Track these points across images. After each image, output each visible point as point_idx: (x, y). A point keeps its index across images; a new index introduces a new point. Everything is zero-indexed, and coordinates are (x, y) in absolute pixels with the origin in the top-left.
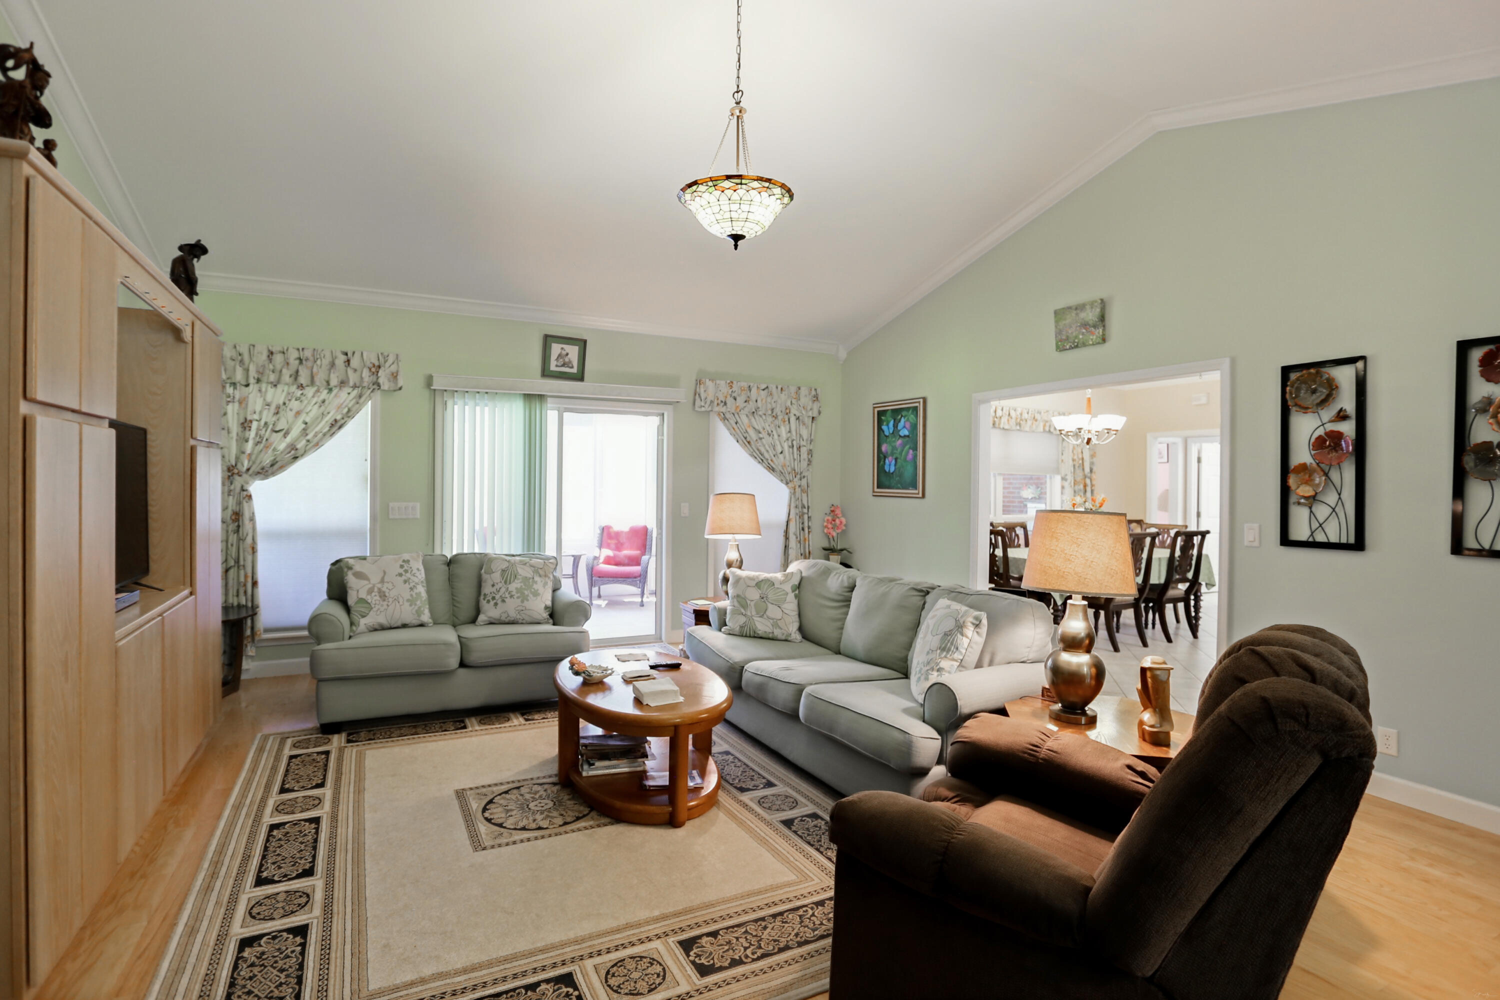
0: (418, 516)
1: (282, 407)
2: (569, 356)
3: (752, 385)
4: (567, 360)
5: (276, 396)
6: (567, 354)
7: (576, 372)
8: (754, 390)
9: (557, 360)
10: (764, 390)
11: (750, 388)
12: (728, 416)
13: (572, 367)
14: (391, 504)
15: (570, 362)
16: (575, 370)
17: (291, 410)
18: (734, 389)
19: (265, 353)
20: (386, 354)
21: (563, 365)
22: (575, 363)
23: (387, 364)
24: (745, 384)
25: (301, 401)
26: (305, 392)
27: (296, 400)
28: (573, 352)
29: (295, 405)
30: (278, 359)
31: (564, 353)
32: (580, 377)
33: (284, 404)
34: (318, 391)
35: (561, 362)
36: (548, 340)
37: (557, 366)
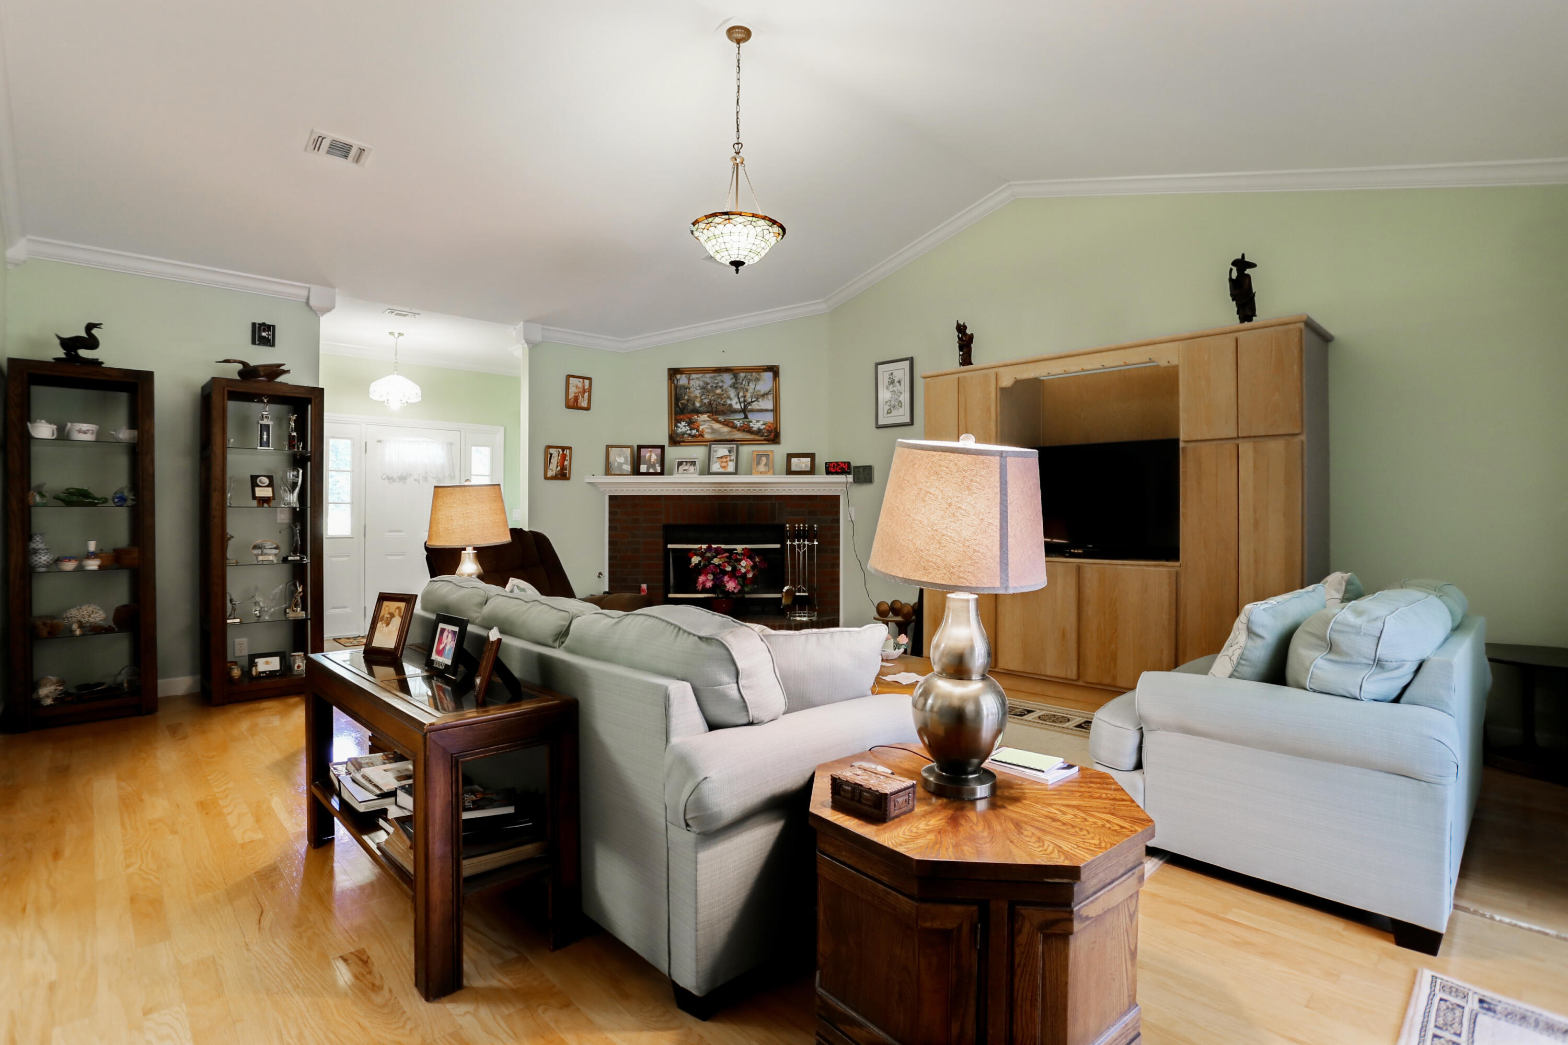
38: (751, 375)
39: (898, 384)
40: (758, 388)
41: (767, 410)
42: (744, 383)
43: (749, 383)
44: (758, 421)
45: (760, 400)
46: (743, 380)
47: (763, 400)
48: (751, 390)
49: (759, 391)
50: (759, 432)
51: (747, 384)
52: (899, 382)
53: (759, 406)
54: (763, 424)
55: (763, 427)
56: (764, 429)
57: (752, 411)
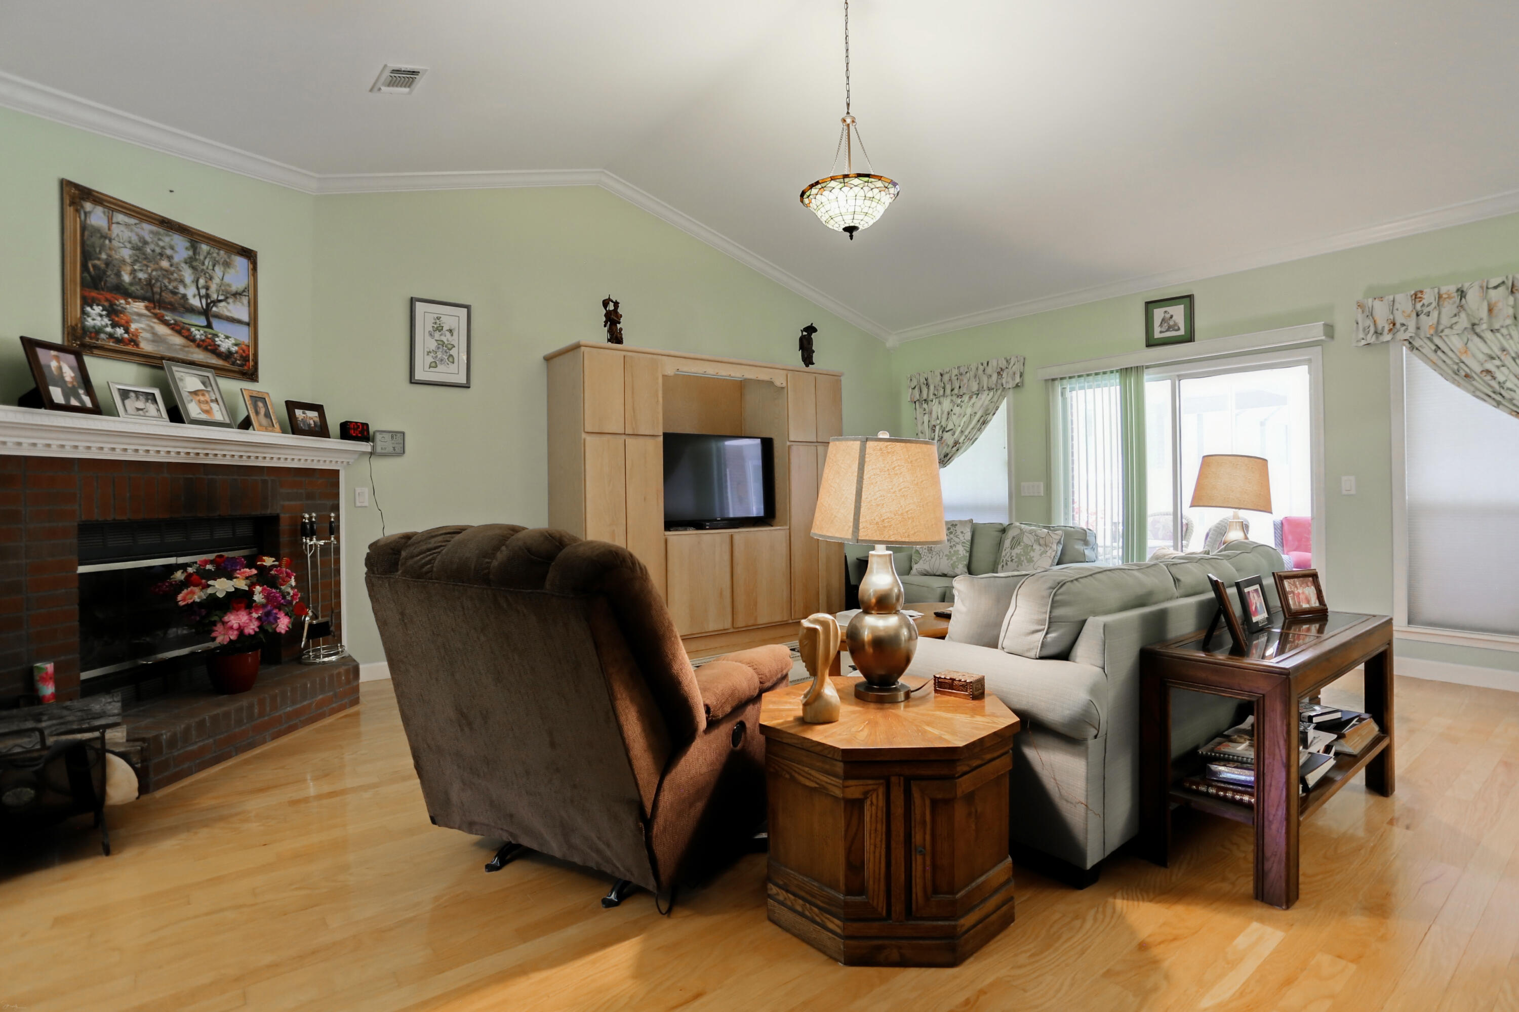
0: (1042, 495)
1: (951, 413)
2: (1173, 318)
3: (1466, 285)
4: (1171, 323)
5: (947, 404)
6: (1172, 317)
7: (1183, 333)
8: (1473, 296)
9: (1161, 325)
10: (1496, 287)
11: (1462, 293)
12: (1417, 343)
13: (1179, 329)
14: (1023, 484)
15: (1176, 324)
16: (1182, 332)
17: (954, 414)
18: (1425, 302)
19: (939, 375)
20: (1008, 358)
21: (1167, 331)
22: (1182, 325)
23: (1010, 366)
24: (1450, 289)
25: (961, 407)
26: (963, 399)
27: (958, 406)
28: (1178, 312)
29: (957, 410)
30: (946, 378)
31: (1168, 316)
32: (1189, 338)
33: (952, 410)
34: (971, 398)
35: (1165, 326)
36: (1150, 306)
37: (1161, 332)
38: (218, 254)
39: (448, 334)
40: (227, 279)
41: (239, 322)
42: (206, 263)
43: (214, 266)
44: (227, 337)
45: (230, 300)
46: (205, 258)
47: (234, 302)
48: (217, 280)
49: (229, 285)
50: (227, 356)
51: (211, 267)
52: (451, 331)
53: (228, 310)
54: (236, 345)
55: (234, 349)
56: (237, 352)
57: (218, 316)
